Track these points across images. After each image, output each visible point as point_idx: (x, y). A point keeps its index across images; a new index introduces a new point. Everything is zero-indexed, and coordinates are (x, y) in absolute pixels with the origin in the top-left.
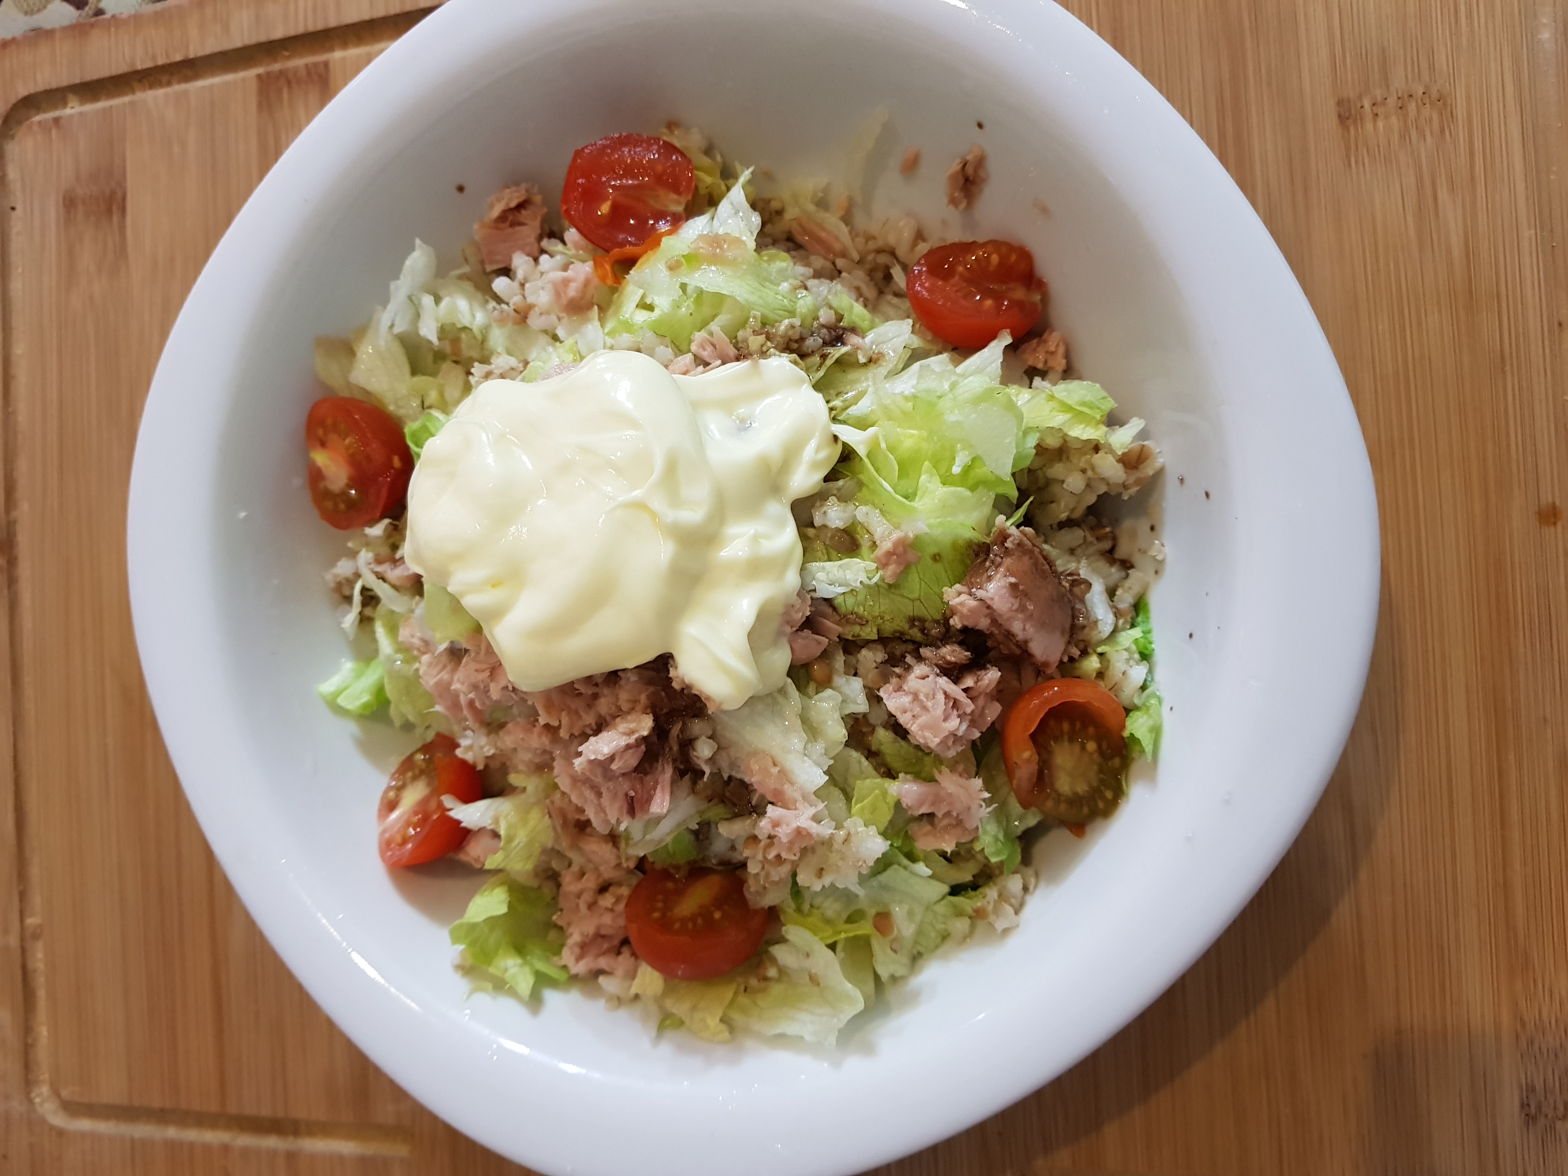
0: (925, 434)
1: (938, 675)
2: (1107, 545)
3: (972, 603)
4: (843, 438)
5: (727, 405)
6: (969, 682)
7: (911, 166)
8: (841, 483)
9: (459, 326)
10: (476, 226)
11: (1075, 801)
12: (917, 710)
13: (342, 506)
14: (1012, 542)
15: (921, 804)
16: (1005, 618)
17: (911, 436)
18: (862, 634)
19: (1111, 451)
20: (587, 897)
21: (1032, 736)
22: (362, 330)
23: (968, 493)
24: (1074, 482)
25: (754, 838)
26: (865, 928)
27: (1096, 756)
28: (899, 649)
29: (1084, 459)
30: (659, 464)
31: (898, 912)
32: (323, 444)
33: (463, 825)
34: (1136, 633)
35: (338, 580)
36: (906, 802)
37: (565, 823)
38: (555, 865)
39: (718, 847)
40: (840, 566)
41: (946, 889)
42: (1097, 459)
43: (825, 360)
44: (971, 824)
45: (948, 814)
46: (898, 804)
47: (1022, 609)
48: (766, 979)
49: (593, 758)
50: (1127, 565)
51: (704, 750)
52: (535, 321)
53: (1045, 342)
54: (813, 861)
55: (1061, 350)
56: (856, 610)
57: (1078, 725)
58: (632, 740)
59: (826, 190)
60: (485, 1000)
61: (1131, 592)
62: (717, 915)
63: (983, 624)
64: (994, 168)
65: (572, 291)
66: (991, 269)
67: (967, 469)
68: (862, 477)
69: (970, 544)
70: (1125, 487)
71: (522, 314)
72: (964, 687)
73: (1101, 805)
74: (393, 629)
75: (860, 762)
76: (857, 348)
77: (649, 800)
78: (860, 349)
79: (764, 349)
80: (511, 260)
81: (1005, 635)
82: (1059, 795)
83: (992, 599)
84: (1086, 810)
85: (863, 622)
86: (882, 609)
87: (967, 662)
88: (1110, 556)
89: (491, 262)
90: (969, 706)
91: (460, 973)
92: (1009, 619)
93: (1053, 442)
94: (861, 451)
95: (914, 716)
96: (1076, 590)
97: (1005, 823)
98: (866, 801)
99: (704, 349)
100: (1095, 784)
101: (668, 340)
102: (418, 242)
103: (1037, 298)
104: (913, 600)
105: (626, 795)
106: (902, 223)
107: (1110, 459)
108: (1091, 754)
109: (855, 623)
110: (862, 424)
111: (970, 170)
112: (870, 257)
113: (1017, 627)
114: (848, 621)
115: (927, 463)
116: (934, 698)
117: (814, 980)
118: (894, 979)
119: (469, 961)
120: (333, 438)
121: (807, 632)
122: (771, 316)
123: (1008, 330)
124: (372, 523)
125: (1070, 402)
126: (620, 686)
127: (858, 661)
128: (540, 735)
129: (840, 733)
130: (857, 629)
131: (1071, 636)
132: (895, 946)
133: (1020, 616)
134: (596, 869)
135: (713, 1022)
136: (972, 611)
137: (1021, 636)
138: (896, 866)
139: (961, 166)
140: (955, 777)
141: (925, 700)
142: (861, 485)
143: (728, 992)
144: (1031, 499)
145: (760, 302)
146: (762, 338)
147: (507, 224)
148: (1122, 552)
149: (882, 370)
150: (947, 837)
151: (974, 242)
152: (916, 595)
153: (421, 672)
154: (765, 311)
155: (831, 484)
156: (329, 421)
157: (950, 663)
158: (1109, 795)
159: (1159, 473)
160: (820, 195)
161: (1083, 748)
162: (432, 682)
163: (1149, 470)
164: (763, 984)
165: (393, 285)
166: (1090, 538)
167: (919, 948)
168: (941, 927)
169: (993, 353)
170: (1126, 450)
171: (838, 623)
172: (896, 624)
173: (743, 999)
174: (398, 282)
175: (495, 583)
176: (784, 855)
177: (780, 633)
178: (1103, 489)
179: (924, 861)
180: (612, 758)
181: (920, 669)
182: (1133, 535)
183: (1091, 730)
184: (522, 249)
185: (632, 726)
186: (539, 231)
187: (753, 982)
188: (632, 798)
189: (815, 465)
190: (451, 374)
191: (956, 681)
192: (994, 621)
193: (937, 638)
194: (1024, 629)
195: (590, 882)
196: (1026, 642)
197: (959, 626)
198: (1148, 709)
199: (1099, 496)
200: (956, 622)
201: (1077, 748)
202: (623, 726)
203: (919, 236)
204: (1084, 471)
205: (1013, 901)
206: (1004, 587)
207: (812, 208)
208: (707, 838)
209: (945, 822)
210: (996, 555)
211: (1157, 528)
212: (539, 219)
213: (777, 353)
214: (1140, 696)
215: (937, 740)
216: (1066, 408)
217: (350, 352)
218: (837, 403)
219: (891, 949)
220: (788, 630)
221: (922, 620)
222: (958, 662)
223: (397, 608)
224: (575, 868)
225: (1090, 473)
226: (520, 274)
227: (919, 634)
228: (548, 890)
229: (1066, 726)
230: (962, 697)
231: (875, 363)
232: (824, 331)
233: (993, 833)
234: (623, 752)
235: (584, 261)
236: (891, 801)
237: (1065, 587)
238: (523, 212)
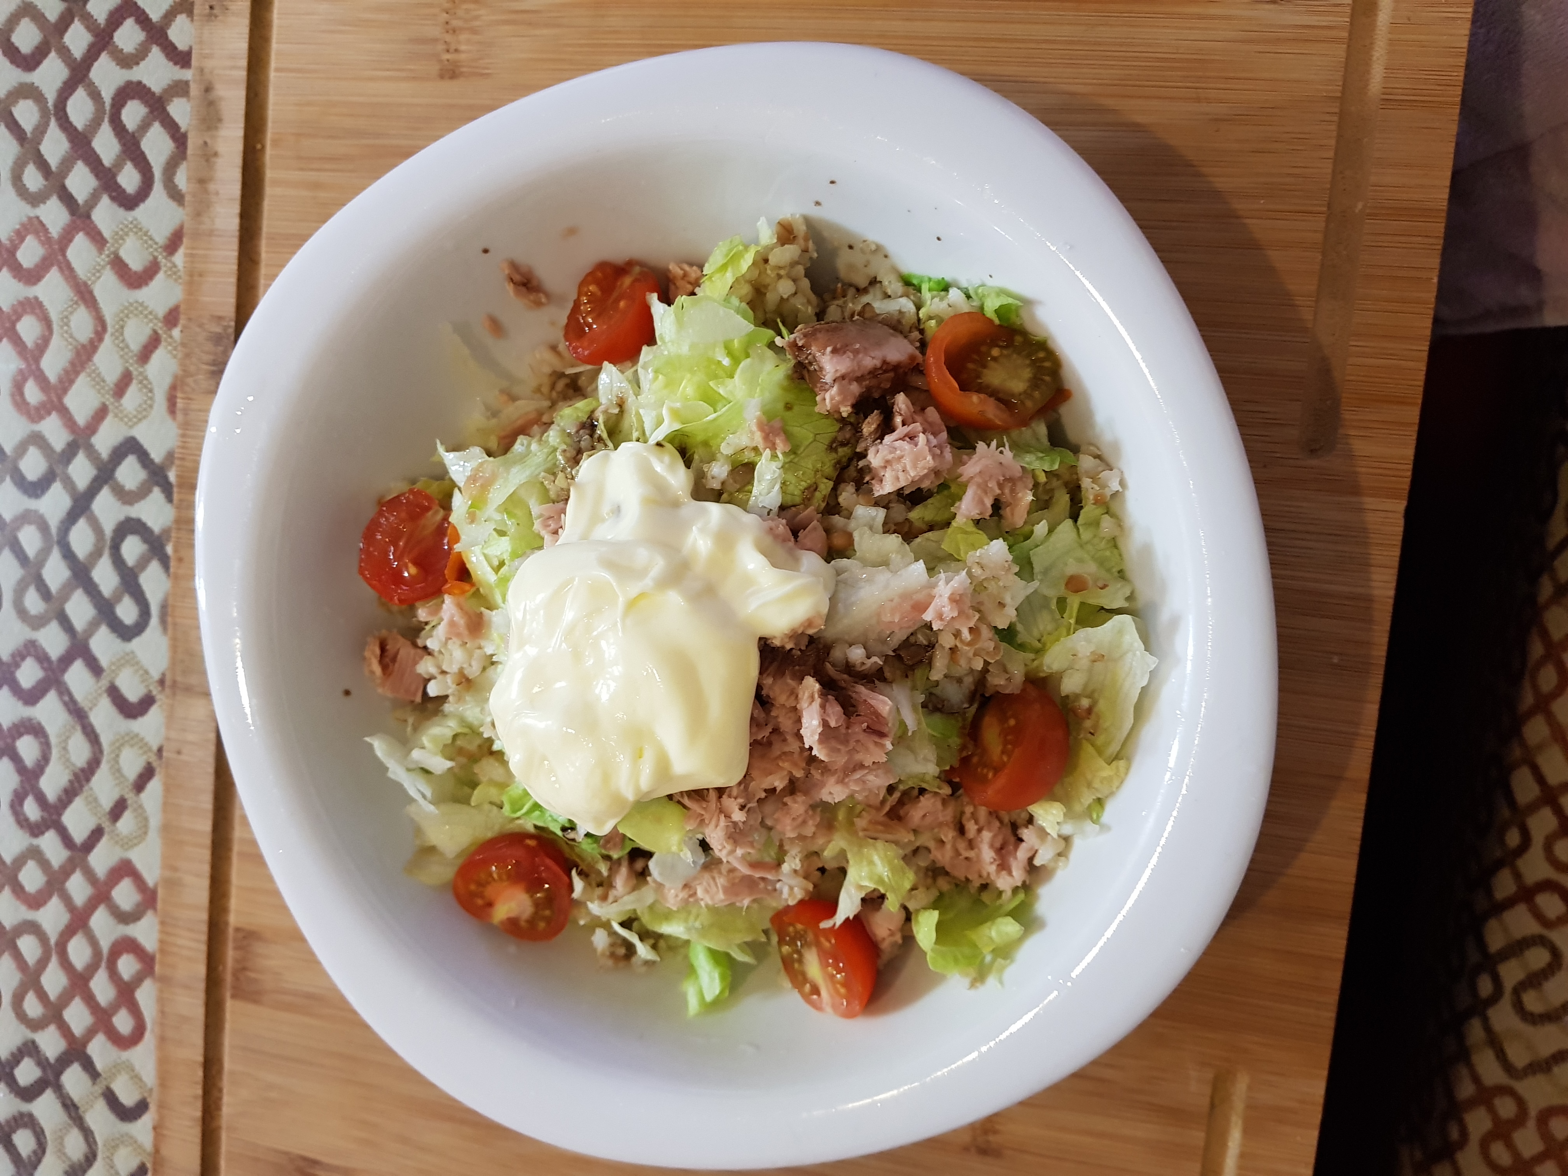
0: (688, 376)
1: (881, 443)
2: (851, 292)
3: (834, 390)
4: (660, 438)
5: (595, 519)
6: (898, 420)
7: (496, 327)
8: (696, 457)
9: (450, 741)
10: (380, 690)
11: (1035, 383)
12: (899, 467)
13: (547, 913)
14: (801, 339)
15: (981, 502)
16: (856, 368)
17: (685, 388)
18: (824, 493)
19: (770, 248)
20: (962, 845)
21: (962, 388)
22: (418, 831)
23: (749, 360)
24: (785, 288)
25: (953, 650)
26: (1074, 602)
27: (1005, 352)
28: (852, 472)
29: (769, 272)
30: (606, 576)
31: (1072, 568)
32: (490, 905)
33: (851, 918)
34: (925, 287)
35: (608, 953)
36: (975, 513)
37: (887, 828)
38: (923, 863)
39: (954, 694)
40: (759, 481)
41: (1069, 522)
42: (773, 260)
43: (602, 440)
44: (1018, 473)
45: (1000, 486)
46: (977, 523)
47: (856, 352)
48: (1089, 711)
49: (817, 737)
50: (874, 282)
51: (857, 654)
52: (473, 671)
53: (675, 277)
54: (989, 606)
55: (687, 268)
56: (801, 488)
57: (975, 357)
58: (818, 701)
59: (488, 408)
60: (1012, 971)
61: (892, 282)
62: (1012, 722)
63: (855, 389)
64: (524, 258)
65: (460, 621)
66: (599, 293)
67: (730, 353)
68: (700, 437)
69: (790, 378)
70: (805, 251)
71: (464, 680)
72: (900, 425)
73: (1047, 364)
74: (668, 916)
75: (928, 539)
76: (605, 412)
77: (877, 714)
78: (608, 409)
79: (569, 476)
80: (420, 675)
81: (873, 377)
82: (1025, 392)
83: (837, 371)
84: (1047, 378)
85: (813, 488)
86: (810, 466)
87: (882, 416)
88: (861, 291)
89: (415, 694)
90: (917, 426)
91: (978, 984)
92: (859, 366)
93: (746, 289)
94: (677, 426)
95: (903, 471)
96: (867, 315)
97: (1032, 449)
98: (961, 548)
99: (550, 526)
100: (1028, 362)
101: (528, 551)
102: (367, 739)
103: (637, 269)
104: (815, 440)
105: (864, 731)
106: (538, 356)
107: (778, 251)
108: (1002, 355)
109: (813, 496)
110: (659, 423)
111: (517, 278)
112: (554, 394)
113: (869, 362)
114: (809, 499)
115: (711, 383)
116: (896, 449)
117: (1098, 658)
118: (1130, 598)
119: (973, 973)
120: (489, 891)
121: (801, 534)
122: (549, 465)
123: (647, 293)
124: (571, 888)
125: (721, 263)
126: (774, 699)
127: (846, 509)
128: (795, 802)
129: (894, 541)
130: (818, 495)
131: (901, 332)
132: (1100, 584)
133: (860, 356)
134: (941, 825)
135: (1107, 771)
136: (841, 392)
137: (877, 363)
138: (1031, 552)
139: (512, 284)
140: (970, 463)
141: (893, 455)
142: (706, 444)
143: (1088, 750)
144: (779, 320)
145: (533, 468)
146: (561, 475)
147: (391, 665)
148: (862, 283)
149: (631, 400)
150: (1020, 495)
151: (575, 301)
152: (812, 435)
153: (710, 902)
154: (543, 468)
155: (694, 465)
156: (473, 887)
157: (876, 430)
158: (1041, 355)
159: (807, 221)
160: (489, 413)
161: (995, 359)
162: (721, 896)
163: (801, 229)
164: (1093, 716)
165: (390, 775)
166: (840, 302)
167: (1115, 570)
168: (1103, 545)
169: (658, 308)
170: (776, 236)
171: (807, 507)
172: (828, 465)
173: (1100, 739)
174: (390, 770)
175: (638, 754)
176: (972, 625)
177: (790, 552)
178: (800, 270)
179: (1033, 525)
180: (825, 724)
181: (871, 456)
182: (851, 267)
183: (984, 349)
184: (415, 663)
185: (806, 695)
186: (409, 643)
187: (1088, 724)
188: (868, 727)
189: (671, 467)
190: (487, 769)
191: (892, 430)
192: (859, 379)
193: (854, 434)
194: (873, 358)
195: (948, 835)
196: (884, 362)
197: (849, 409)
198: (984, 296)
199: (806, 276)
200: (846, 411)
201: (992, 364)
202: (804, 704)
203: (554, 348)
204: (780, 277)
205: (1100, 469)
206: (831, 359)
207: (494, 421)
208: (943, 701)
209: (1007, 491)
210: (806, 358)
211: (851, 243)
212: (399, 637)
213: (577, 468)
214: (973, 301)
215: (929, 458)
216: (724, 267)
217: (430, 850)
218: (635, 435)
219: (1101, 588)
220: (791, 543)
221: (834, 440)
222: (878, 423)
223: (650, 900)
224: (931, 844)
225: (782, 272)
226: (433, 670)
227: (845, 449)
228: (943, 884)
229: (970, 366)
230: (906, 429)
231: (624, 403)
232: (581, 432)
233: (1034, 458)
234: (824, 712)
235: (443, 602)
236: (972, 528)
237: (858, 319)
238: (388, 647)
